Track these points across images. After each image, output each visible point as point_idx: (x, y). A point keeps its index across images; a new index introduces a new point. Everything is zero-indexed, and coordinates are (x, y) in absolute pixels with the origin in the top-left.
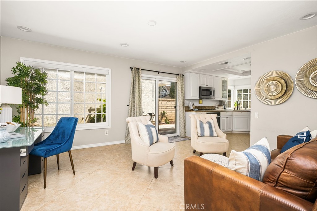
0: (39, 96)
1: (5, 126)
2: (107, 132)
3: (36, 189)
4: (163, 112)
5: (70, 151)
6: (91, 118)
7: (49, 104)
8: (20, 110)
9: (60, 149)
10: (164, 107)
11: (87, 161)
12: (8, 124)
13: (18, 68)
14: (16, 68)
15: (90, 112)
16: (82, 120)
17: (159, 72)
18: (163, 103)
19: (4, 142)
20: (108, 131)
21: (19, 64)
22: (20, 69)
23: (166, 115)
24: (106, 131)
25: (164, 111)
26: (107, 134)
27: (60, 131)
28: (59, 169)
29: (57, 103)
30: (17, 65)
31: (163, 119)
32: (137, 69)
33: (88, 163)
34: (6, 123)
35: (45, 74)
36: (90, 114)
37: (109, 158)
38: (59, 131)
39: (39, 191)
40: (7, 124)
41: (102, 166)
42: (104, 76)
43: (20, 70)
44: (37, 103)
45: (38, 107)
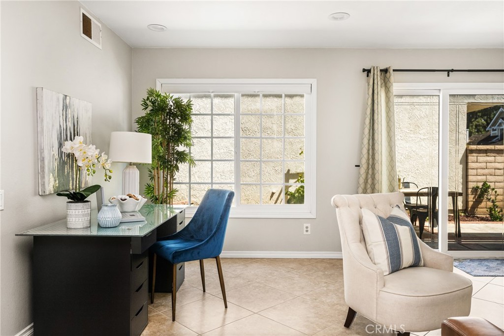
0: (181, 148)
1: (125, 200)
2: (307, 227)
3: (162, 319)
4: (483, 185)
5: (218, 258)
6: (289, 195)
7: (196, 162)
8: (153, 173)
9: (198, 251)
10: (486, 171)
11: (257, 285)
12: (130, 197)
13: (150, 98)
14: (147, 100)
15: (287, 180)
16: (272, 196)
17: (448, 71)
18: (482, 158)
19: (113, 227)
20: (309, 225)
21: (151, 93)
22: (153, 100)
23: (491, 195)
24: (305, 225)
25: (485, 183)
26: (307, 231)
27: (205, 217)
28: (204, 291)
29: (212, 161)
30: (149, 94)
31: (483, 204)
32: (381, 71)
33: (257, 290)
34: (128, 195)
35: (189, 105)
36: (287, 184)
37: (303, 288)
38: (203, 216)
39: (164, 324)
40: (127, 197)
41: (282, 301)
42: (302, 96)
43: (153, 103)
44: (177, 161)
45: (177, 169)
